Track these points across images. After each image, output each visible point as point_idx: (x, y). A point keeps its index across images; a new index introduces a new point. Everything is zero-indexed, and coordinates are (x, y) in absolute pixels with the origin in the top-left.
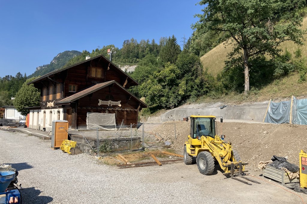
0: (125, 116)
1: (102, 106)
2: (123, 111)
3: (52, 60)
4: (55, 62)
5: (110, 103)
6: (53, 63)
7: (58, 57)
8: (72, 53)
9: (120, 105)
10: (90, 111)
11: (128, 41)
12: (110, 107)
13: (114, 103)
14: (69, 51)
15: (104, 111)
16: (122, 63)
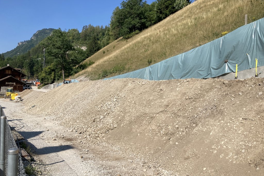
0: (17, 88)
1: (7, 84)
2: (16, 86)
3: (32, 36)
4: (34, 38)
5: (10, 83)
6: (33, 39)
7: (37, 34)
8: (49, 31)
9: (15, 84)
10: (2, 86)
11: (86, 26)
12: (11, 85)
13: (12, 83)
14: (46, 29)
15: (8, 86)
16: (81, 45)
